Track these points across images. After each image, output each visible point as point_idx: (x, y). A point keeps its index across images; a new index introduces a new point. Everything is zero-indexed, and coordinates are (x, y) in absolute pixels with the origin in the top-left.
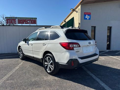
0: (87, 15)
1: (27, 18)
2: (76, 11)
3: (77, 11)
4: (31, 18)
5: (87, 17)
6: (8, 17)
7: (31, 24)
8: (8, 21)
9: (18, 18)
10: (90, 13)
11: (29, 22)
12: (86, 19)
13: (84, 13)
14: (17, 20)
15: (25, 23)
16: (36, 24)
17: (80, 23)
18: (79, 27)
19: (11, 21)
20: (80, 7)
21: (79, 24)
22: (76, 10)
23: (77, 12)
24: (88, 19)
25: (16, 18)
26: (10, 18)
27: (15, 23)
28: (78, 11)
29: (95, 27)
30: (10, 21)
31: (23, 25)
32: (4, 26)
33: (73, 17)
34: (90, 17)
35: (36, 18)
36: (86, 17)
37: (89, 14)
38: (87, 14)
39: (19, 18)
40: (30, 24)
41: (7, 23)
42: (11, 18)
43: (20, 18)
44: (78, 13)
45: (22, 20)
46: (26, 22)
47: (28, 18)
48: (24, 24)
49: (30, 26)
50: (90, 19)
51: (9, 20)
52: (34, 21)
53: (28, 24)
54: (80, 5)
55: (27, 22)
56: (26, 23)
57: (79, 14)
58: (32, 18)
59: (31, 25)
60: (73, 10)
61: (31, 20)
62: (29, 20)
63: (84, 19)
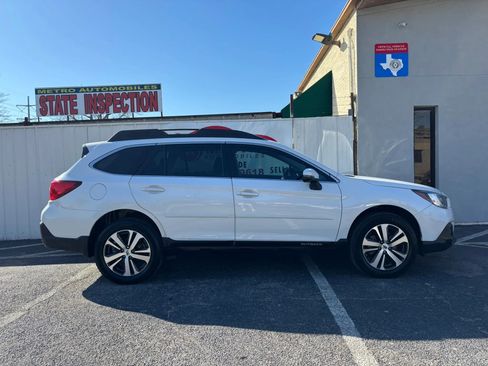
0: (389, 57)
1: (122, 87)
2: (339, 44)
3: (344, 43)
4: (137, 86)
5: (392, 64)
6: (47, 89)
7: (138, 111)
8: (48, 103)
9: (85, 88)
10: (406, 45)
11: (127, 102)
12: (388, 73)
13: (377, 46)
14: (80, 99)
15: (111, 108)
16: (157, 110)
17: (356, 93)
18: (351, 112)
19: (58, 105)
20: (353, 23)
21: (353, 98)
22: (340, 38)
23: (342, 46)
24: (395, 74)
25: (78, 90)
26: (53, 90)
27: (75, 112)
28: (347, 41)
29: (432, 110)
30: (52, 100)
32: (32, 124)
33: (331, 73)
34: (406, 63)
35: (159, 87)
36: (385, 66)
37: (401, 51)
38: (389, 52)
39: (90, 88)
40: (133, 111)
41: (43, 112)
42: (60, 92)
43: (95, 91)
44: (347, 50)
45: (101, 100)
46: (119, 106)
47: (126, 86)
48: (108, 112)
49: (133, 119)
50: (403, 73)
51: (50, 99)
52: (148, 97)
53: (125, 111)
54: (355, 15)
55: (121, 102)
56: (116, 111)
58: (142, 86)
59: (137, 115)
60: (323, 38)
61: (136, 95)
62: (127, 96)
63: (377, 75)
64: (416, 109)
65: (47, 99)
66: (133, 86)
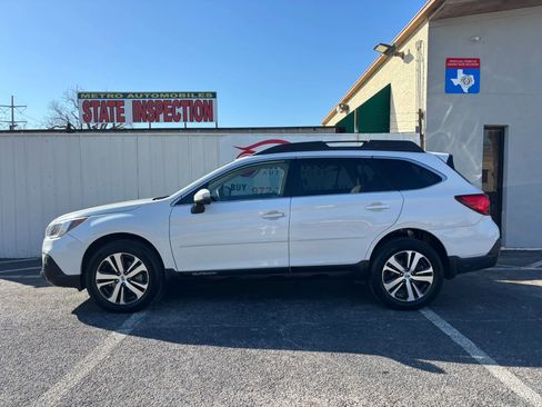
0: (460, 72)
1: (174, 94)
2: (402, 56)
3: (409, 54)
4: (190, 93)
5: (463, 80)
6: (91, 94)
7: (192, 121)
8: (92, 109)
9: (134, 94)
10: (478, 60)
11: (179, 110)
13: (448, 60)
14: (128, 105)
15: (162, 117)
16: (211, 120)
17: (424, 109)
18: (419, 129)
19: (104, 112)
20: (423, 34)
21: (421, 115)
22: (404, 49)
23: (407, 58)
24: (466, 90)
25: (125, 95)
26: (98, 95)
27: (123, 120)
28: (414, 53)
29: (502, 130)
30: (100, 108)
31: (155, 125)
32: (75, 131)
33: (389, 87)
34: (477, 79)
35: (214, 95)
36: (456, 82)
37: (473, 67)
38: (460, 68)
39: (139, 94)
40: (185, 120)
41: (87, 119)
42: (105, 97)
43: (144, 97)
44: (414, 62)
45: (151, 107)
46: (170, 115)
47: (178, 93)
48: (158, 121)
49: (186, 130)
50: (474, 89)
51: (95, 104)
52: (203, 107)
53: (177, 121)
54: (427, 25)
55: (173, 110)
56: (167, 120)
57: (418, 70)
58: (196, 94)
59: (190, 125)
60: (386, 48)
61: (189, 103)
62: (180, 104)
63: (447, 92)
64: (486, 128)
65: (91, 104)
66: (186, 93)
